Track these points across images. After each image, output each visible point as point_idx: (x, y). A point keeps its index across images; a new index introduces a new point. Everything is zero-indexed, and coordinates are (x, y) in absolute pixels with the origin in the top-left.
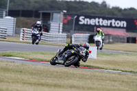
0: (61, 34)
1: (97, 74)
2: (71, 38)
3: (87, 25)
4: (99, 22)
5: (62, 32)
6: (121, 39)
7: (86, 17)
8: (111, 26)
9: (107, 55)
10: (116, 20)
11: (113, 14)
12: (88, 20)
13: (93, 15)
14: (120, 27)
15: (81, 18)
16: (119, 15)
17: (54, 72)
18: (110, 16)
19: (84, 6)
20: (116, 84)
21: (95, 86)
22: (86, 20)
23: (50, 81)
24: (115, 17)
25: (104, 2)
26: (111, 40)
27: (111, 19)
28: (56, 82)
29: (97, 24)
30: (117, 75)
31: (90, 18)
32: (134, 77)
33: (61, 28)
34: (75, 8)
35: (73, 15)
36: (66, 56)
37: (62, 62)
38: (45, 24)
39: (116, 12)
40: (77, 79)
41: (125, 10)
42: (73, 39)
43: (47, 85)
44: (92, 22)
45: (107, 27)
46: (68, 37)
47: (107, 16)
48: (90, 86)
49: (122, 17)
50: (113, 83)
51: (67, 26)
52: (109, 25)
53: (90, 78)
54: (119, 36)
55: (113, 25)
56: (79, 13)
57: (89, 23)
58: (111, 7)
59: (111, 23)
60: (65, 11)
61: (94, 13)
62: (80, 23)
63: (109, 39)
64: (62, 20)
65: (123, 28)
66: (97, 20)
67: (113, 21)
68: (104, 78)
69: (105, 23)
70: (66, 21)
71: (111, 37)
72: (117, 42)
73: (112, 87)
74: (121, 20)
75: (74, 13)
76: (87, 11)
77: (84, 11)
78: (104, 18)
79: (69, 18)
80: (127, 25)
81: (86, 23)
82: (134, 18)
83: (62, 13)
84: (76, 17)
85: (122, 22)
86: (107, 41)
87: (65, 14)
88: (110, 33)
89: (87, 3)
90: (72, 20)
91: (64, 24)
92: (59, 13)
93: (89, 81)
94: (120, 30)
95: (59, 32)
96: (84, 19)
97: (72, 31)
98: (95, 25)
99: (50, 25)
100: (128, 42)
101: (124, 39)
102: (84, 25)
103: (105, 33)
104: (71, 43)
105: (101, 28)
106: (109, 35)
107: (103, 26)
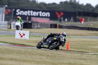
0: (3, 22)
1: (30, 50)
2: (11, 24)
4: (30, 13)
5: (5, 21)
6: (46, 25)
7: (21, 10)
8: (39, 16)
9: (37, 37)
11: (41, 8)
12: (23, 12)
13: (26, 8)
14: (45, 17)
15: (18, 11)
16: (45, 8)
18: (38, 9)
19: (20, 2)
20: (43, 57)
21: (28, 59)
22: (21, 12)
26: (39, 26)
27: (39, 11)
29: (29, 15)
31: (24, 10)
32: (56, 52)
33: (4, 18)
34: (14, 3)
35: (12, 9)
36: (50, 42)
37: (47, 46)
39: (42, 6)
40: (15, 54)
41: (49, 4)
42: (12, 26)
44: (25, 13)
45: (36, 16)
46: (8, 24)
47: (36, 9)
48: (24, 59)
49: (47, 10)
50: (41, 57)
51: (7, 17)
52: (37, 15)
53: (25, 53)
54: (44, 23)
55: (40, 15)
56: (16, 7)
58: (39, 3)
59: (39, 14)
60: (6, 6)
61: (27, 7)
62: (17, 14)
63: (37, 25)
64: (4, 12)
65: (48, 17)
66: (29, 12)
67: (41, 12)
68: (34, 53)
69: (35, 14)
70: (7, 13)
71: (39, 24)
72: (44, 27)
73: (40, 60)
75: (13, 7)
78: (34, 11)
79: (9, 11)
81: (21, 14)
82: (56, 10)
83: (4, 7)
84: (14, 10)
85: (47, 13)
86: (36, 27)
87: (6, 8)
88: (38, 21)
90: (11, 12)
91: (6, 15)
92: (3, 7)
93: (24, 56)
94: (45, 19)
95: (2, 21)
96: (19, 11)
97: (11, 20)
98: (28, 16)
100: (51, 27)
101: (48, 25)
103: (35, 21)
104: (11, 28)
105: (32, 18)
106: (37, 23)
107: (33, 16)
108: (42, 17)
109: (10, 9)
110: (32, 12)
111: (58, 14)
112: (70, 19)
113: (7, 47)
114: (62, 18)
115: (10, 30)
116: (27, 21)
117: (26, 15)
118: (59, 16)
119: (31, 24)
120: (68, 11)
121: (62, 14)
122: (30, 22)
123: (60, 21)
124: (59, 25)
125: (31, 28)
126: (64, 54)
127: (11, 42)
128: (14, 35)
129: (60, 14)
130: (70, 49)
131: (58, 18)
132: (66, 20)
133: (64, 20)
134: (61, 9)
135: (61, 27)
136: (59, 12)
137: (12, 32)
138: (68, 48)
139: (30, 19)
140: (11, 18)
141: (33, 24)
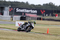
0: (8, 16)
1: (24, 34)
2: (13, 18)
3: (20, 12)
4: (25, 11)
6: (34, 18)
7: (19, 9)
8: (30, 13)
10: (32, 10)
11: (31, 7)
12: (20, 10)
13: (22, 8)
14: (34, 13)
15: (17, 9)
17: (5, 32)
18: (29, 8)
19: (18, 4)
20: (33, 38)
21: (23, 39)
22: (19, 10)
23: (4, 37)
24: (32, 8)
25: (27, 2)
26: (30, 19)
27: (30, 9)
28: (7, 37)
29: (24, 12)
30: (33, 34)
31: (21, 9)
32: (40, 35)
33: (8, 14)
34: (15, 5)
38: (2, 12)
39: (32, 6)
40: (16, 36)
41: (36, 5)
43: (3, 38)
44: (22, 11)
45: (28, 13)
46: (11, 17)
47: (28, 8)
48: (21, 39)
49: (35, 9)
50: (31, 38)
51: (11, 13)
52: (29, 12)
53: (21, 36)
55: (31, 12)
57: (20, 11)
59: (30, 11)
60: (10, 6)
62: (17, 11)
63: (29, 18)
64: (9, 10)
65: (35, 13)
66: (24, 10)
67: (31, 10)
68: (27, 36)
70: (10, 10)
71: (30, 18)
74: (34, 10)
75: (14, 7)
76: (20, 6)
77: (18, 6)
79: (12, 9)
80: (37, 12)
82: (40, 9)
83: (9, 7)
84: (15, 8)
85: (35, 11)
86: (29, 19)
87: (10, 7)
88: (30, 16)
89: (20, 2)
90: (13, 10)
91: (10, 12)
92: (8, 7)
93: (21, 37)
94: (34, 14)
95: (7, 15)
96: (18, 10)
98: (23, 12)
99: (3, 12)
101: (36, 18)
102: (18, 12)
103: (28, 16)
104: (13, 20)
105: (26, 14)
106: (29, 17)
107: (27, 13)
108: (32, 13)
109: (12, 8)
110: (26, 10)
111: (42, 11)
112: (49, 15)
113: (11, 32)
114: (44, 14)
115: (12, 21)
116: (23, 16)
117: (22, 12)
118: (42, 13)
119: (25, 18)
120: (48, 10)
121: (44, 11)
122: (25, 16)
123: (43, 16)
124: (43, 18)
125: (25, 20)
126: (46, 36)
127: (13, 28)
128: (15, 24)
129: (43, 11)
130: (49, 33)
131: (42, 14)
132: (47, 15)
133: (46, 15)
134: (44, 8)
135: (43, 19)
136: (43, 10)
137: (13, 22)
138: (48, 33)
139: (24, 15)
140: (13, 14)
141: (26, 17)
